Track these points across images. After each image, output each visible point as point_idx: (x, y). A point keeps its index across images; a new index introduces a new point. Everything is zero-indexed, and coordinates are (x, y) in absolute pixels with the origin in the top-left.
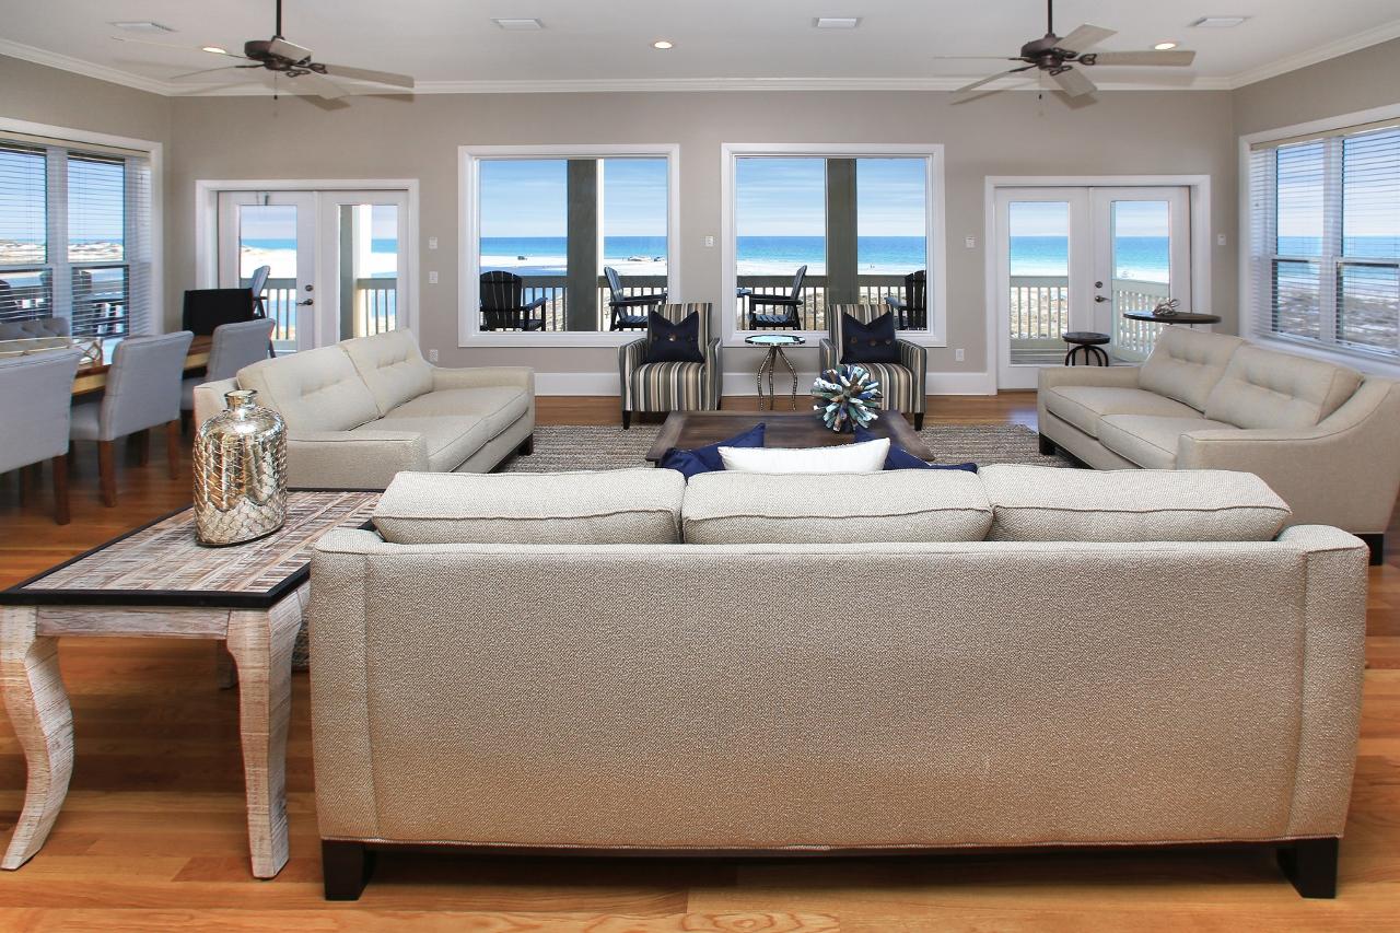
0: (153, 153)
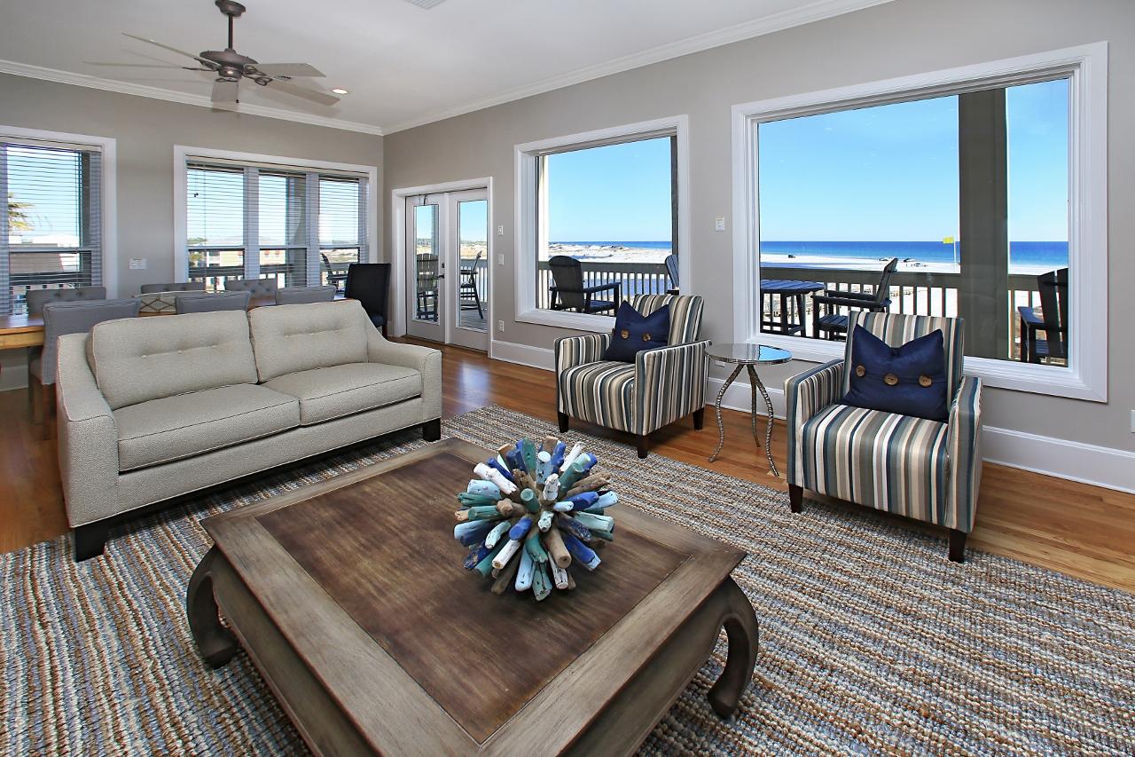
0: (370, 176)
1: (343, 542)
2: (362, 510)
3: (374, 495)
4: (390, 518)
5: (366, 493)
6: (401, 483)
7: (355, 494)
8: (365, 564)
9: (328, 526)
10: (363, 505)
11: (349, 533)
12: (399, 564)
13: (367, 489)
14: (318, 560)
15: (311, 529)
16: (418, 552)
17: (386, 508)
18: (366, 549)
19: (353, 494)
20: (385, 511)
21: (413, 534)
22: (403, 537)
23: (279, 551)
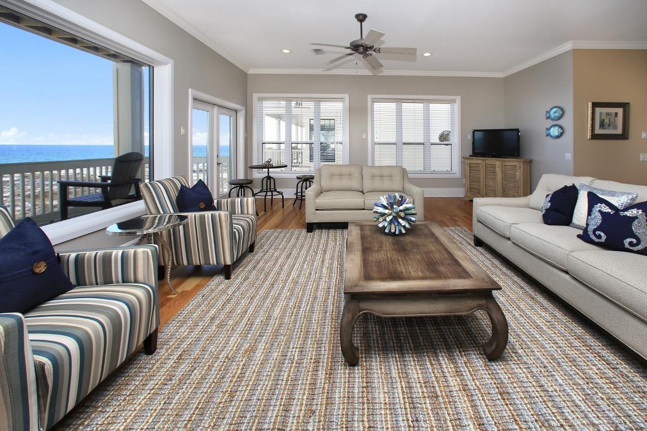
1: (438, 256)
2: (427, 265)
3: (419, 270)
4: (418, 258)
5: (422, 272)
6: (404, 271)
7: (427, 273)
8: (433, 248)
9: (442, 263)
10: (426, 267)
11: (435, 258)
12: (424, 245)
13: (420, 274)
14: (448, 254)
15: (449, 264)
16: (417, 246)
17: (418, 262)
18: (431, 252)
19: (428, 274)
20: (419, 262)
21: (415, 251)
22: (418, 251)
23: (460, 261)
